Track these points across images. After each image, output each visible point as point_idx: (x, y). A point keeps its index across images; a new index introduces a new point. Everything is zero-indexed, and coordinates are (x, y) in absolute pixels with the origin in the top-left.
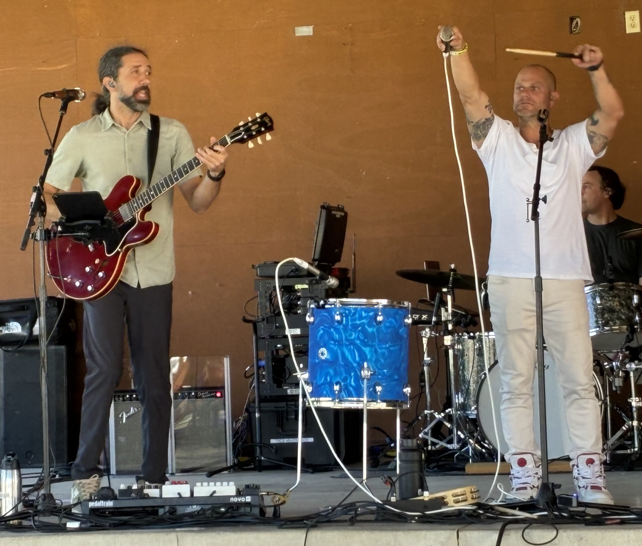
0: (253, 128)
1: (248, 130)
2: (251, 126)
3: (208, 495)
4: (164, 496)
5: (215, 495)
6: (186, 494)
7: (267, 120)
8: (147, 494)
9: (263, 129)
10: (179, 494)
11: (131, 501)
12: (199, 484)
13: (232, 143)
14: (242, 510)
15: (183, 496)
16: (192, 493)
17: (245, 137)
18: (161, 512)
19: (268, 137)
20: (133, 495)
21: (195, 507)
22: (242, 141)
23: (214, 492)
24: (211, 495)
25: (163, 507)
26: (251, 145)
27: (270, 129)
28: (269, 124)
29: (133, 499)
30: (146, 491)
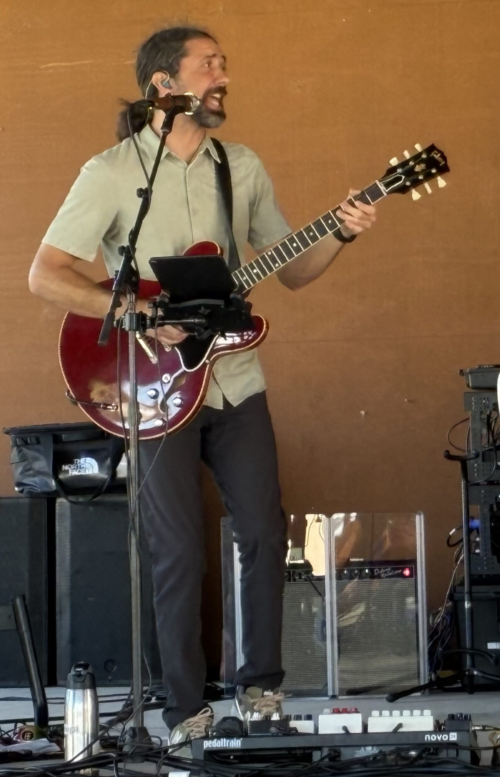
0: (418, 169)
1: (410, 173)
2: (414, 167)
3: (391, 730)
4: (321, 732)
5: (401, 730)
6: (356, 728)
7: (437, 156)
8: (295, 729)
9: (434, 171)
10: (345, 728)
11: (270, 739)
12: (375, 713)
13: (388, 193)
14: (443, 755)
15: (352, 731)
16: (365, 727)
17: (408, 184)
18: (316, 756)
19: (441, 182)
20: (273, 729)
21: (369, 749)
22: (404, 190)
23: (400, 726)
24: (395, 731)
25: (319, 748)
26: (416, 195)
27: (443, 170)
28: (443, 163)
29: (273, 735)
30: (293, 724)
